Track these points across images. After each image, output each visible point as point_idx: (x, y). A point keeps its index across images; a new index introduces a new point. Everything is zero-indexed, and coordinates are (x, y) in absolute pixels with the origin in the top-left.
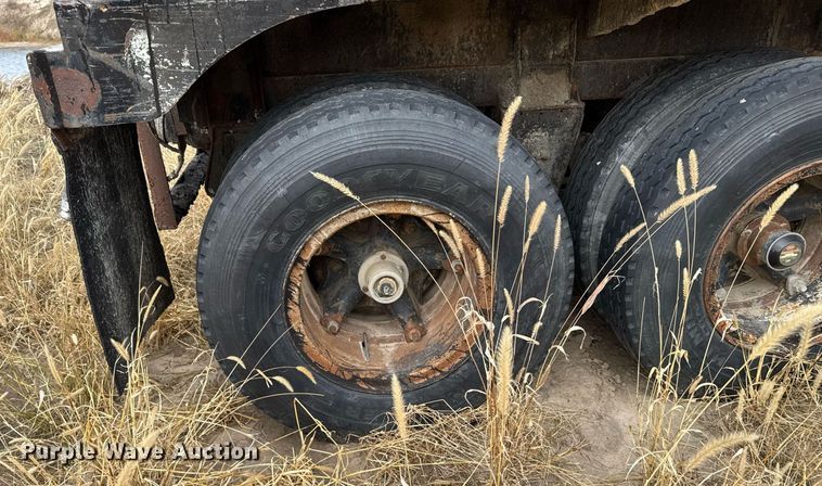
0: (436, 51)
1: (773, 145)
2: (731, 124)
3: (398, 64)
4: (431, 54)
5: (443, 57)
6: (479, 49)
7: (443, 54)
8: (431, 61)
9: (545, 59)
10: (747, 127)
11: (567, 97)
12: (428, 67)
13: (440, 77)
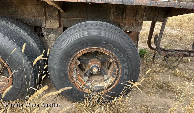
0: (25, 12)
1: (74, 43)
2: (64, 36)
3: (16, 14)
4: (24, 13)
5: (27, 14)
6: (36, 13)
7: (27, 13)
8: (24, 14)
9: (53, 16)
10: (68, 37)
11: (58, 26)
12: (24, 16)
13: (27, 18)
